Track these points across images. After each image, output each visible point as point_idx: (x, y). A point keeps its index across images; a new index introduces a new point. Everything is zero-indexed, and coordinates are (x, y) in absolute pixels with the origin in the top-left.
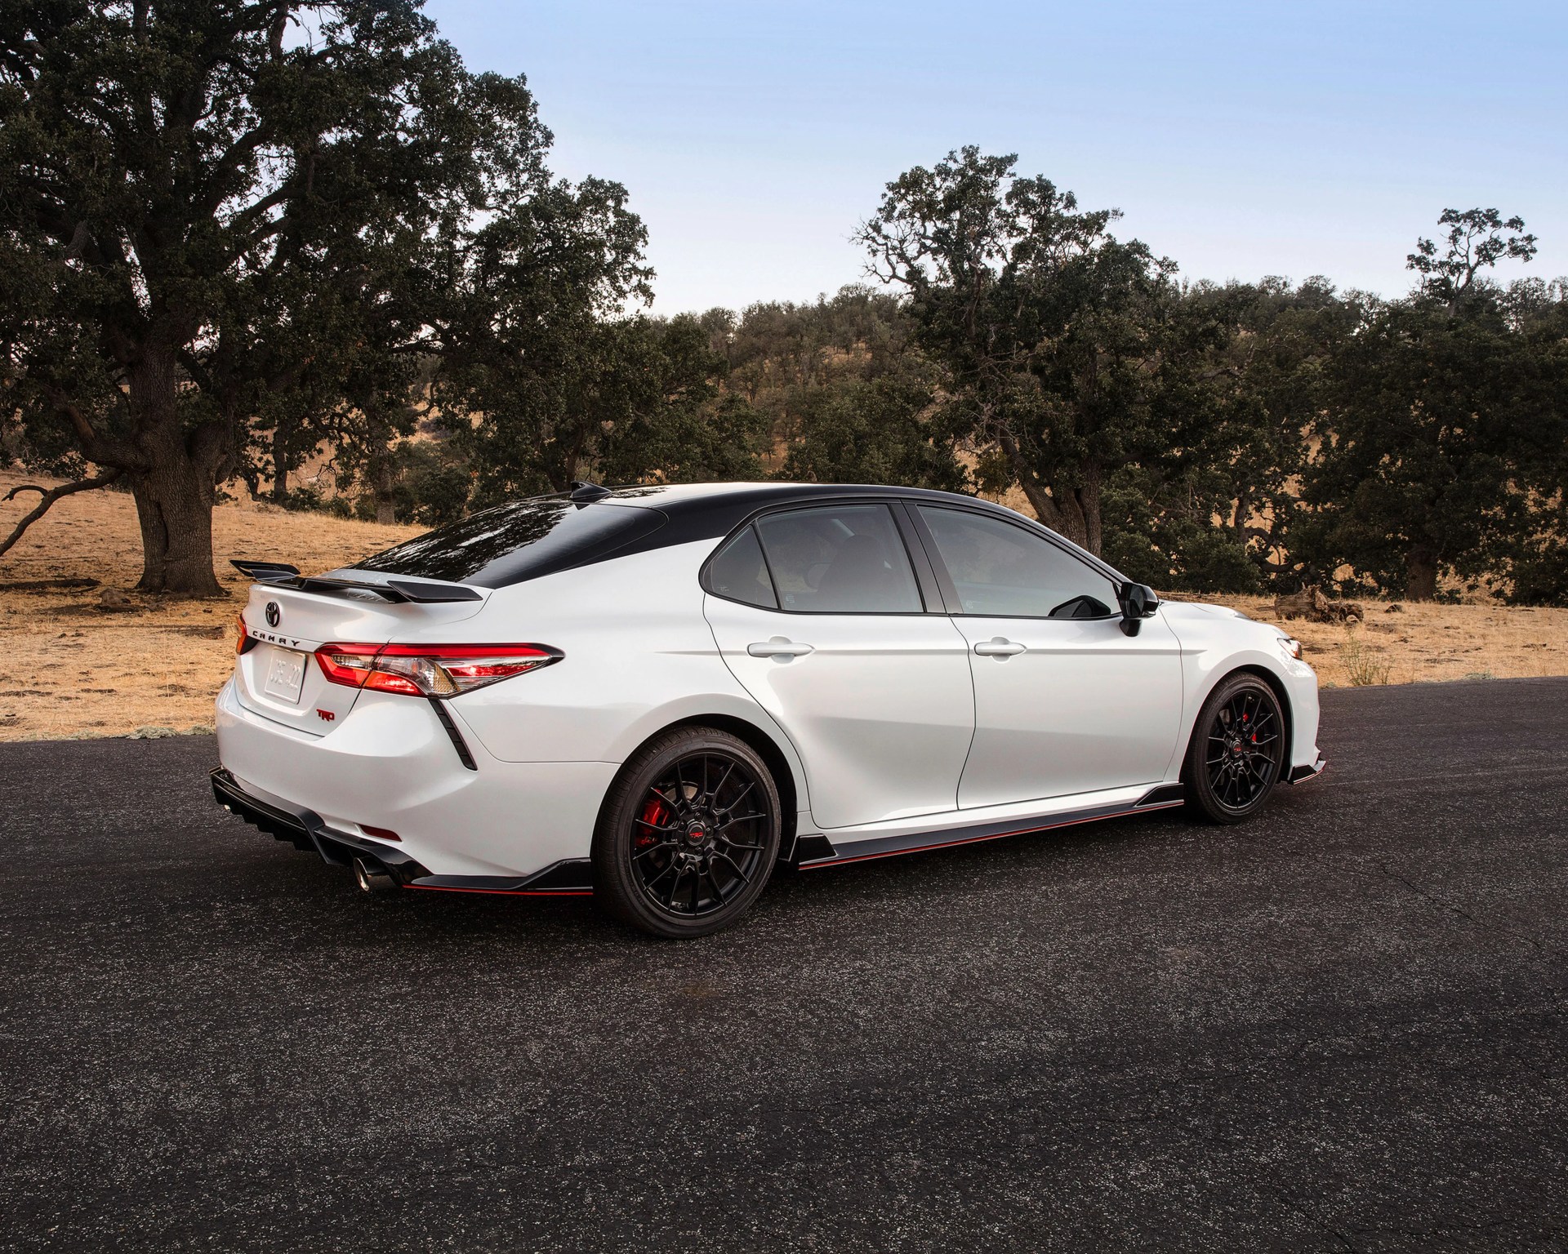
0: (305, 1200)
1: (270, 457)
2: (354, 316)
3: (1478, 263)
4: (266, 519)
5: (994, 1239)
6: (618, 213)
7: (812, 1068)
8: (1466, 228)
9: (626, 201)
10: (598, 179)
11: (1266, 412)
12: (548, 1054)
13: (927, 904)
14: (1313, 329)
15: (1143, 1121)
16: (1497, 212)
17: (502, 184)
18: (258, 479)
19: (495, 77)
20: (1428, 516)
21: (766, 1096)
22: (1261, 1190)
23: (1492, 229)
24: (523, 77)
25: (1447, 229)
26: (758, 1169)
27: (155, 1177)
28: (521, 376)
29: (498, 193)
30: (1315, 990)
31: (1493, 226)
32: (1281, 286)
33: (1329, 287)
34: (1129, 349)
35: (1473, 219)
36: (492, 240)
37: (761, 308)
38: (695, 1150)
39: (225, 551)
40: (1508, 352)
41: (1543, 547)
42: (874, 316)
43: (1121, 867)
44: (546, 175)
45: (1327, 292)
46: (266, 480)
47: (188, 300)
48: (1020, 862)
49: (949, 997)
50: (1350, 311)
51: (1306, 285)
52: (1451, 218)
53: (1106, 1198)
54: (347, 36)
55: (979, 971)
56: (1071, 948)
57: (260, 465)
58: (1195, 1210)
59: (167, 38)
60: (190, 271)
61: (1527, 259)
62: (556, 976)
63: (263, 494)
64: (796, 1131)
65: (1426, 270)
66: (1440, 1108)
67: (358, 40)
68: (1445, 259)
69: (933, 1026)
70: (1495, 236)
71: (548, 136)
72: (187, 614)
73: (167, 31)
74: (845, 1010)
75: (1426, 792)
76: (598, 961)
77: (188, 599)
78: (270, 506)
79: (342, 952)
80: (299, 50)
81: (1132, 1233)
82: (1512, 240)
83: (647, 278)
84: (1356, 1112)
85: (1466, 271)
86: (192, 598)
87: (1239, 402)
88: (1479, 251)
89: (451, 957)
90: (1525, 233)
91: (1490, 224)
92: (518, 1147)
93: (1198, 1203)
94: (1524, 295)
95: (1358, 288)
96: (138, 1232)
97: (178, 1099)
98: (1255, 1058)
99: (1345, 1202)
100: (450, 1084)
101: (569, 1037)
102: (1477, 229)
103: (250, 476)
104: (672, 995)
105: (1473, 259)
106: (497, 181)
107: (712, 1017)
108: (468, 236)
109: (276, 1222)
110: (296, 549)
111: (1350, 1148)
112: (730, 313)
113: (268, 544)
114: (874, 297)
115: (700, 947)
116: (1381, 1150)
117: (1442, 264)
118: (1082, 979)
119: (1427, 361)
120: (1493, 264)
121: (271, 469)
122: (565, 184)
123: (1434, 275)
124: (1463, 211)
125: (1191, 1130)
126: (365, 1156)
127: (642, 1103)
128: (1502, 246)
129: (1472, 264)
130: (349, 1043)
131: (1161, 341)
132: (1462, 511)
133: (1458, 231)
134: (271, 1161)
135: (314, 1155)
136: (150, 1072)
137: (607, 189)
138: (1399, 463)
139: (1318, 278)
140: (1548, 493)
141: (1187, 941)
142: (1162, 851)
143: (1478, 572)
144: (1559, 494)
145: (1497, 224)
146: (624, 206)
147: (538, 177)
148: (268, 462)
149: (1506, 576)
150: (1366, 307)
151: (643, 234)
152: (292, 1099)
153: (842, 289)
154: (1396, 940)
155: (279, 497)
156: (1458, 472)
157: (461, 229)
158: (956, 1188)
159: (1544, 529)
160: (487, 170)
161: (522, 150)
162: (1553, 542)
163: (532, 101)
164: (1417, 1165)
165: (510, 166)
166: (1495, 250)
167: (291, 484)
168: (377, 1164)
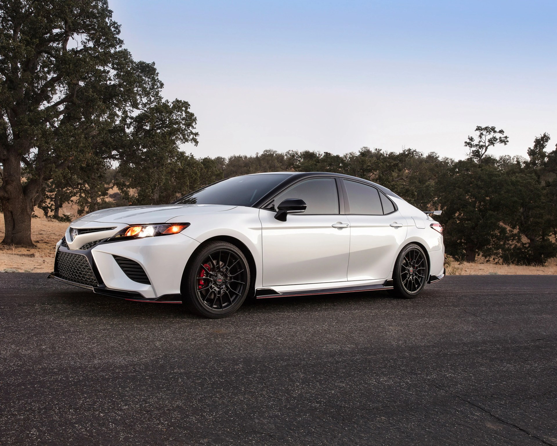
0: (72, 377)
1: (53, 203)
2: (89, 143)
3: (489, 145)
4: (50, 224)
5: (332, 394)
6: (187, 112)
7: (262, 351)
8: (484, 133)
9: (189, 108)
10: (179, 100)
11: (416, 193)
12: (163, 345)
13: (301, 314)
14: (431, 170)
15: (384, 368)
16: (495, 128)
17: (145, 100)
18: (48, 211)
19: (144, 63)
20: (473, 233)
21: (245, 358)
22: (429, 385)
23: (493, 133)
24: (154, 63)
25: (478, 133)
26: (243, 375)
27: (14, 370)
28: (149, 168)
29: (143, 103)
30: (443, 338)
31: (494, 132)
32: (420, 155)
33: (437, 156)
34: (368, 170)
35: (487, 130)
36: (140, 120)
37: (235, 157)
38: (220, 370)
39: (35, 233)
40: (499, 176)
41: (512, 247)
42: (276, 161)
43: (371, 308)
44: (161, 98)
45: (437, 158)
46: (51, 211)
47: (28, 134)
48: (335, 306)
49: (311, 336)
50: (445, 164)
51: (429, 155)
52: (479, 129)
53: (372, 385)
54: (91, 44)
55: (322, 330)
56: (355, 326)
57: (49, 205)
58: (405, 389)
59: (25, 41)
60: (29, 124)
61: (505, 144)
62: (165, 326)
63: (50, 216)
64: (257, 366)
65: (471, 147)
66: (491, 367)
67: (94, 46)
68: (477, 143)
69: (306, 343)
70: (494, 136)
71: (162, 85)
72: (20, 251)
73: (26, 38)
74: (273, 338)
75: (478, 294)
76: (181, 323)
77: (21, 247)
78: (53, 220)
79: (84, 318)
80: (73, 49)
81: (383, 394)
82: (500, 138)
83: (196, 136)
84: (461, 367)
85: (485, 148)
86: (22, 247)
87: (406, 189)
88: (489, 141)
89: (125, 320)
90: (505, 135)
91: (493, 132)
92: (152, 367)
93: (406, 387)
94: (504, 161)
95: (447, 157)
96: (7, 383)
97: (22, 351)
98: (423, 354)
99: (459, 388)
100: (126, 351)
101: (170, 341)
102: (488, 133)
103: (45, 209)
104: (209, 332)
105: (487, 144)
106: (143, 99)
107: (224, 338)
108: (132, 118)
109: (62, 383)
110: (62, 234)
111: (459, 376)
112: (224, 159)
113: (51, 232)
114: (276, 155)
115: (219, 321)
116: (471, 376)
117: (476, 145)
118: (360, 333)
119: (472, 179)
120: (494, 146)
121: (53, 207)
122: (167, 101)
123: (474, 149)
124: (483, 127)
125: (402, 370)
126: (95, 367)
127: (199, 358)
128: (497, 139)
129: (487, 145)
130: (88, 340)
131: (379, 167)
132: (485, 232)
133: (482, 134)
134: (59, 367)
135: (75, 367)
136: (12, 344)
137: (183, 104)
138: (462, 215)
139: (433, 153)
140: (514, 228)
141: (397, 326)
142: (386, 304)
143: (490, 256)
144: (518, 227)
145: (495, 132)
146: (188, 110)
147: (157, 99)
148: (52, 205)
149: (500, 257)
150: (450, 163)
151: (195, 120)
152: (66, 353)
153: (264, 151)
154: (471, 327)
155: (56, 217)
156: (483, 218)
157: (129, 116)
158: (317, 381)
159: (513, 240)
160: (139, 95)
161: (152, 88)
162: (516, 245)
163: (156, 72)
164: (484, 380)
165: (147, 94)
166: (494, 141)
167: (61, 213)
168: (99, 370)
